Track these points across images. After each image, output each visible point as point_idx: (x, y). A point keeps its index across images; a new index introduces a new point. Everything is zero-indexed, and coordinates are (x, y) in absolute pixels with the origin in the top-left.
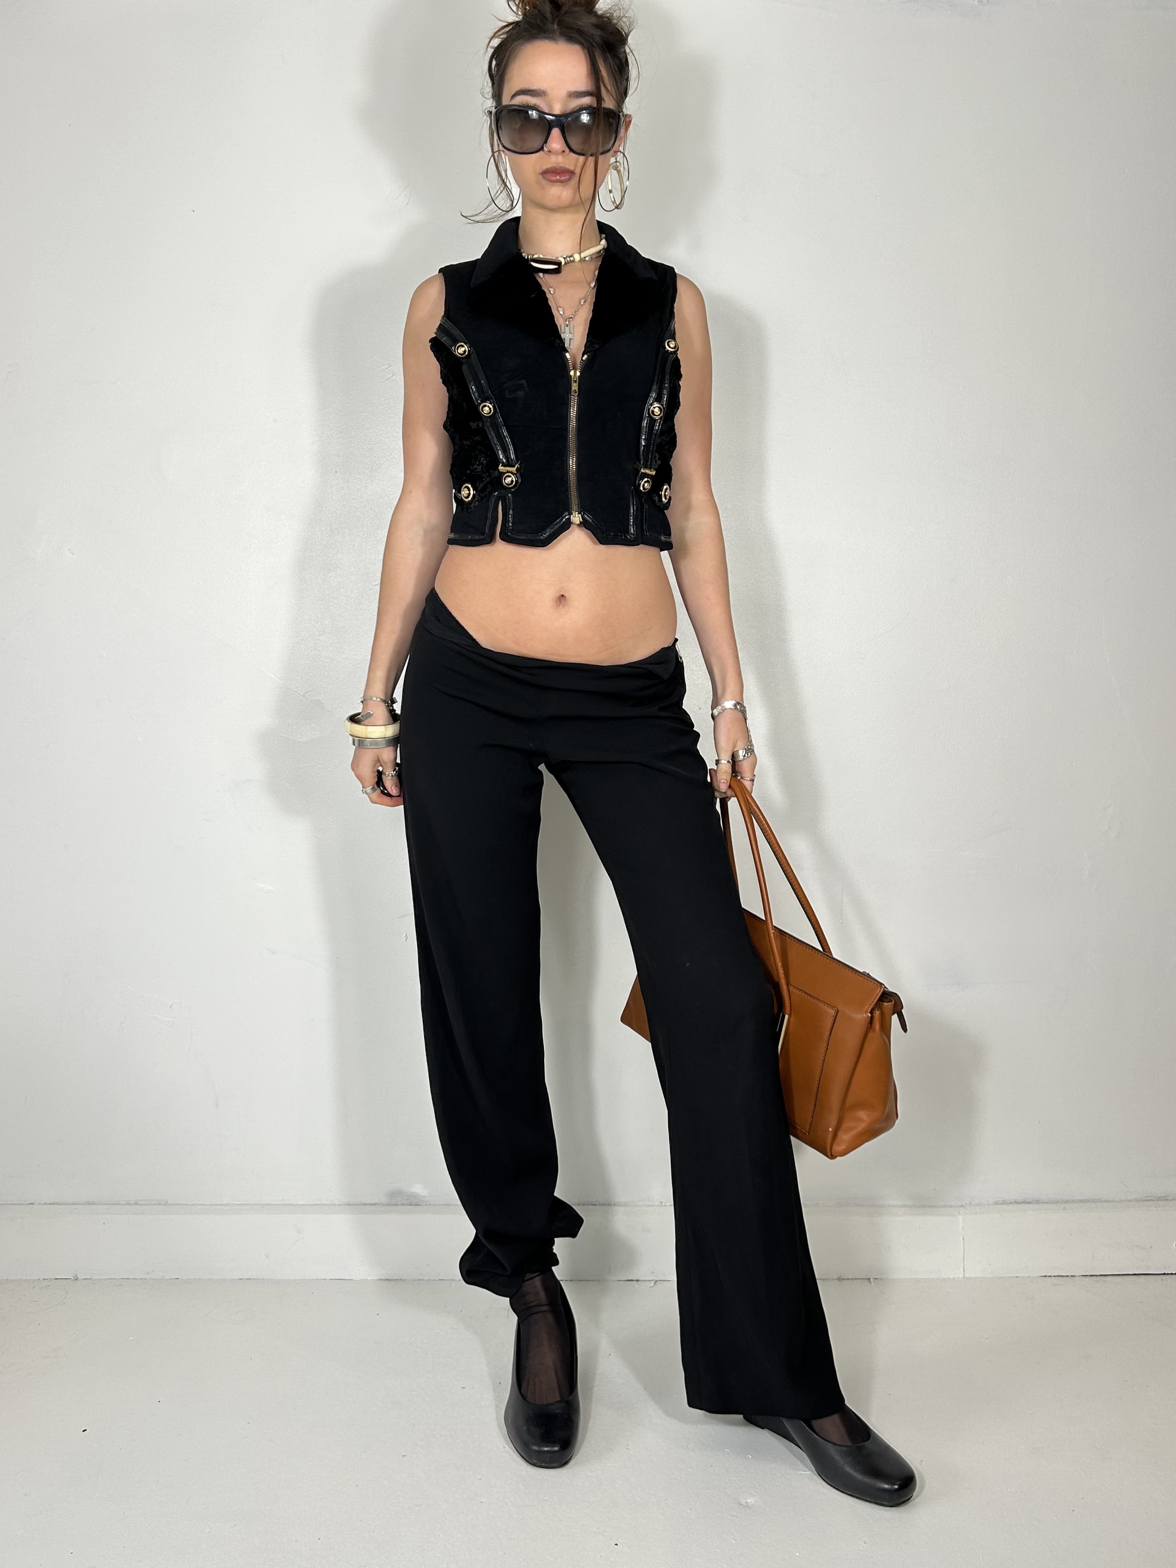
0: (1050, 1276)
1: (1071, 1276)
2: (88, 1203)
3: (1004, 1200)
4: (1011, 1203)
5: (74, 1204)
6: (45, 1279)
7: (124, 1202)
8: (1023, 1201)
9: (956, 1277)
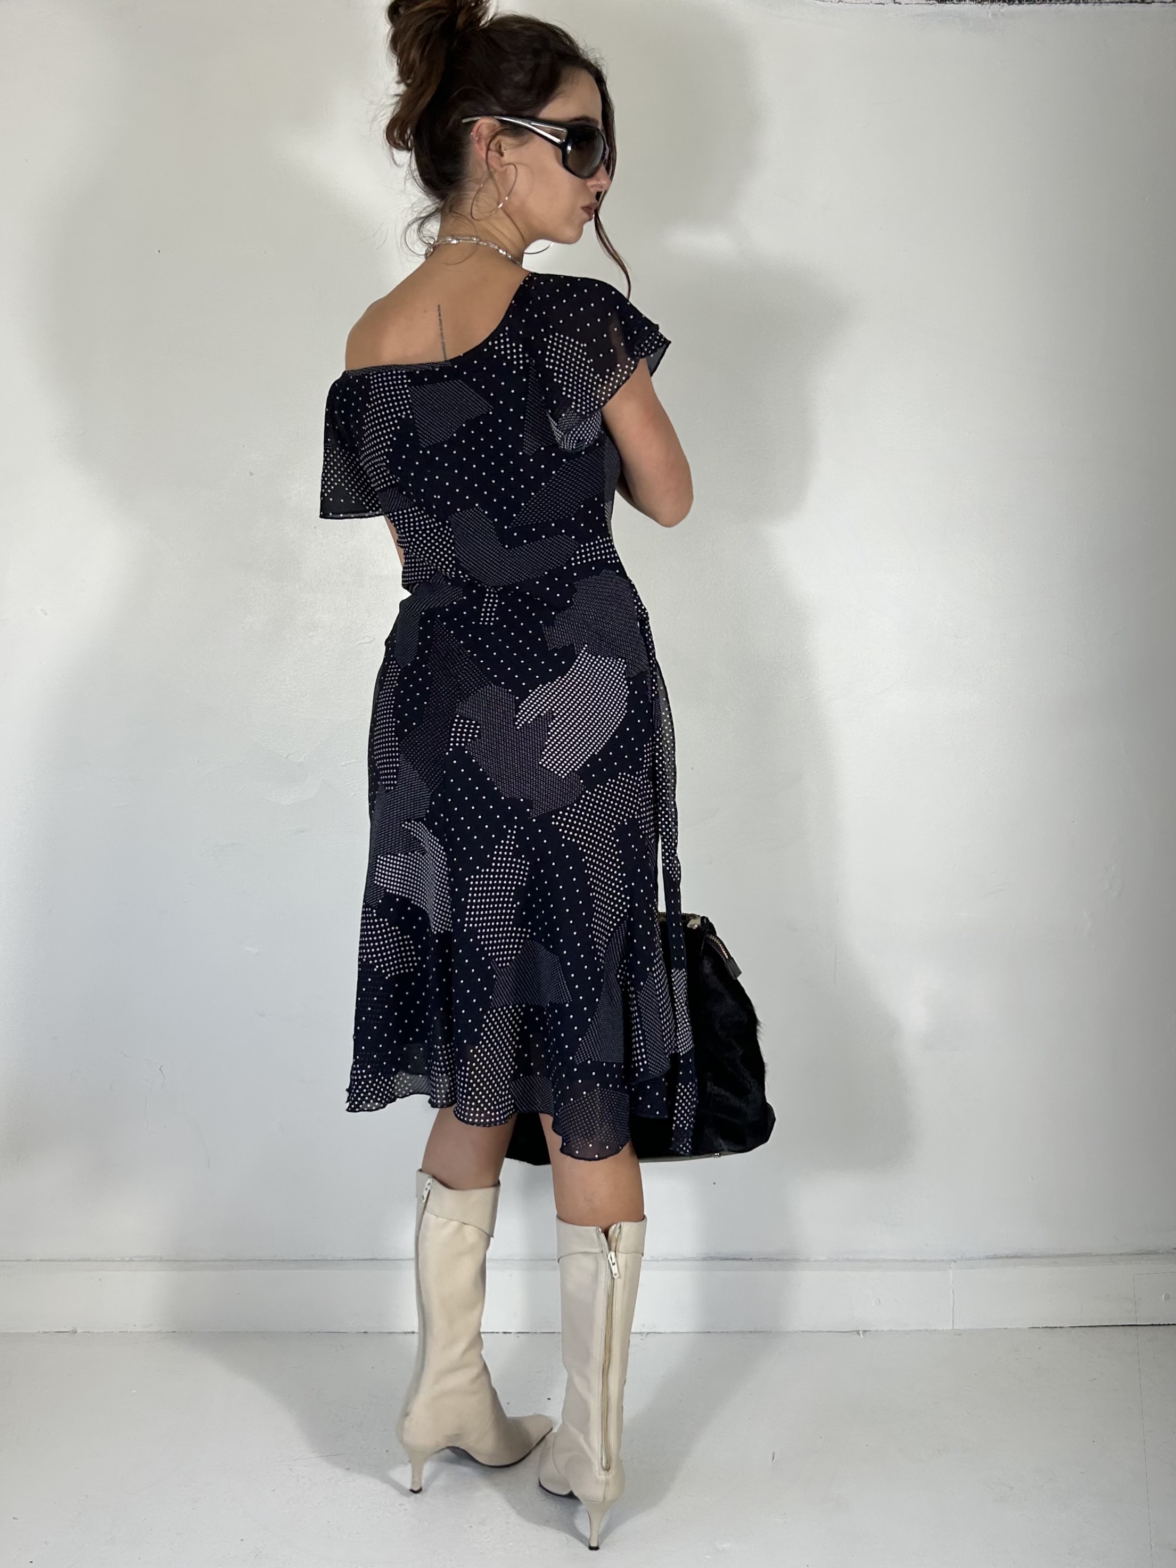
0: (1038, 1328)
1: (1060, 1327)
2: (84, 1260)
3: (995, 1255)
4: (1001, 1257)
5: (69, 1261)
6: (44, 1332)
7: (119, 1259)
8: (1013, 1255)
9: (945, 1329)
